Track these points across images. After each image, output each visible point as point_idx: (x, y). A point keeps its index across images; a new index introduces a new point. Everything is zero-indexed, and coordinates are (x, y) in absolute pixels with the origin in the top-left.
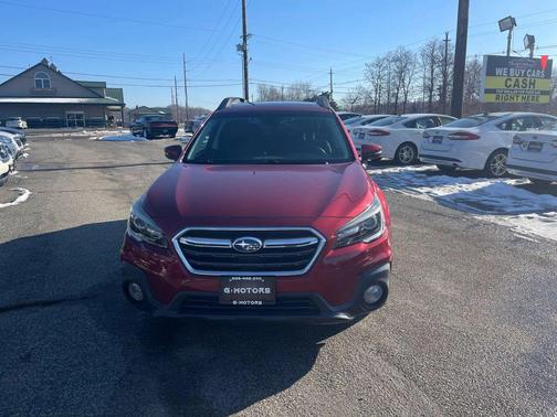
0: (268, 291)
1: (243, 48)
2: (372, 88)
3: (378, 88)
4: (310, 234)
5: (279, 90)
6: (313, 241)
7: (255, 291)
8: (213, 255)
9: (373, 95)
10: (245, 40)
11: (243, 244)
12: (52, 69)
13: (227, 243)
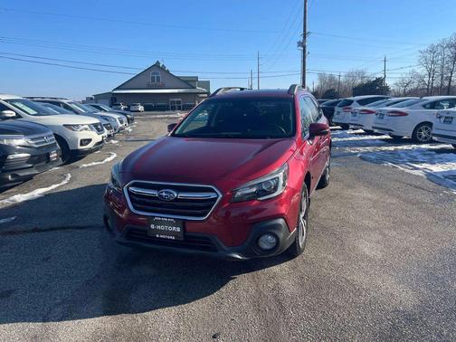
0: (179, 230)
1: (302, 45)
2: (426, 72)
3: (431, 73)
4: (212, 191)
5: (337, 77)
6: (213, 196)
7: (171, 229)
8: (147, 201)
9: (426, 79)
10: (305, 37)
11: (164, 194)
12: (163, 69)
13: (155, 193)
